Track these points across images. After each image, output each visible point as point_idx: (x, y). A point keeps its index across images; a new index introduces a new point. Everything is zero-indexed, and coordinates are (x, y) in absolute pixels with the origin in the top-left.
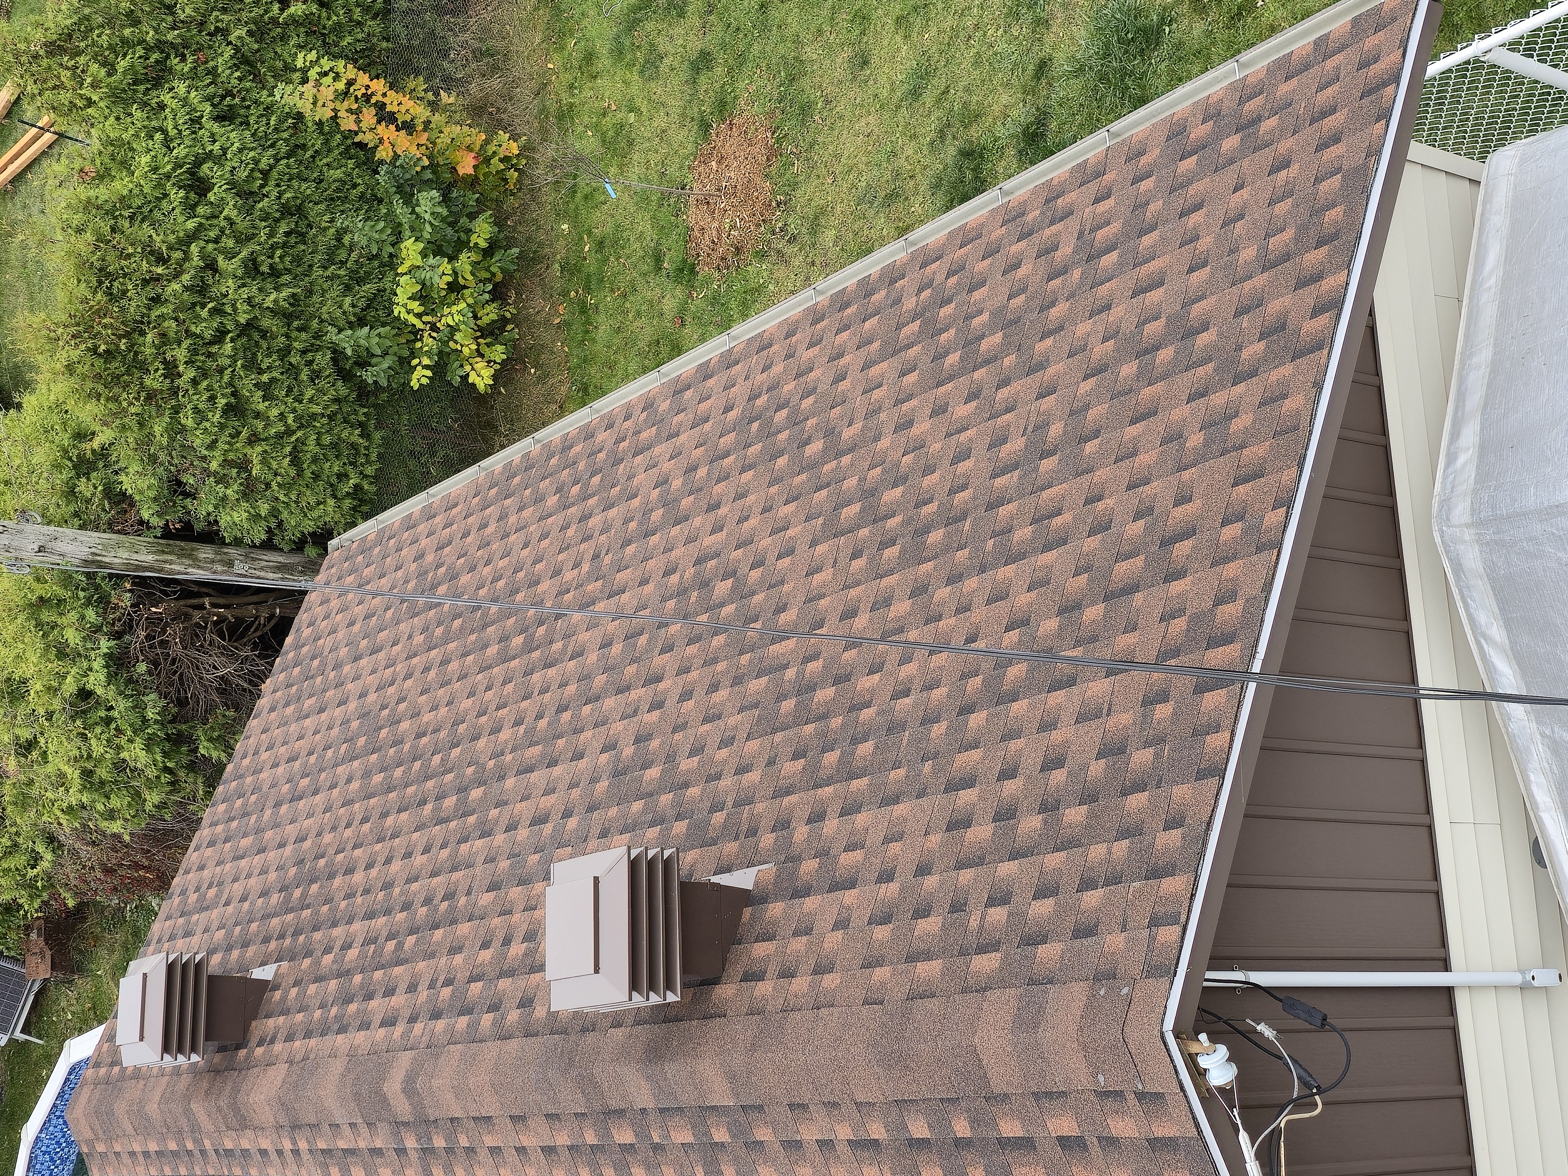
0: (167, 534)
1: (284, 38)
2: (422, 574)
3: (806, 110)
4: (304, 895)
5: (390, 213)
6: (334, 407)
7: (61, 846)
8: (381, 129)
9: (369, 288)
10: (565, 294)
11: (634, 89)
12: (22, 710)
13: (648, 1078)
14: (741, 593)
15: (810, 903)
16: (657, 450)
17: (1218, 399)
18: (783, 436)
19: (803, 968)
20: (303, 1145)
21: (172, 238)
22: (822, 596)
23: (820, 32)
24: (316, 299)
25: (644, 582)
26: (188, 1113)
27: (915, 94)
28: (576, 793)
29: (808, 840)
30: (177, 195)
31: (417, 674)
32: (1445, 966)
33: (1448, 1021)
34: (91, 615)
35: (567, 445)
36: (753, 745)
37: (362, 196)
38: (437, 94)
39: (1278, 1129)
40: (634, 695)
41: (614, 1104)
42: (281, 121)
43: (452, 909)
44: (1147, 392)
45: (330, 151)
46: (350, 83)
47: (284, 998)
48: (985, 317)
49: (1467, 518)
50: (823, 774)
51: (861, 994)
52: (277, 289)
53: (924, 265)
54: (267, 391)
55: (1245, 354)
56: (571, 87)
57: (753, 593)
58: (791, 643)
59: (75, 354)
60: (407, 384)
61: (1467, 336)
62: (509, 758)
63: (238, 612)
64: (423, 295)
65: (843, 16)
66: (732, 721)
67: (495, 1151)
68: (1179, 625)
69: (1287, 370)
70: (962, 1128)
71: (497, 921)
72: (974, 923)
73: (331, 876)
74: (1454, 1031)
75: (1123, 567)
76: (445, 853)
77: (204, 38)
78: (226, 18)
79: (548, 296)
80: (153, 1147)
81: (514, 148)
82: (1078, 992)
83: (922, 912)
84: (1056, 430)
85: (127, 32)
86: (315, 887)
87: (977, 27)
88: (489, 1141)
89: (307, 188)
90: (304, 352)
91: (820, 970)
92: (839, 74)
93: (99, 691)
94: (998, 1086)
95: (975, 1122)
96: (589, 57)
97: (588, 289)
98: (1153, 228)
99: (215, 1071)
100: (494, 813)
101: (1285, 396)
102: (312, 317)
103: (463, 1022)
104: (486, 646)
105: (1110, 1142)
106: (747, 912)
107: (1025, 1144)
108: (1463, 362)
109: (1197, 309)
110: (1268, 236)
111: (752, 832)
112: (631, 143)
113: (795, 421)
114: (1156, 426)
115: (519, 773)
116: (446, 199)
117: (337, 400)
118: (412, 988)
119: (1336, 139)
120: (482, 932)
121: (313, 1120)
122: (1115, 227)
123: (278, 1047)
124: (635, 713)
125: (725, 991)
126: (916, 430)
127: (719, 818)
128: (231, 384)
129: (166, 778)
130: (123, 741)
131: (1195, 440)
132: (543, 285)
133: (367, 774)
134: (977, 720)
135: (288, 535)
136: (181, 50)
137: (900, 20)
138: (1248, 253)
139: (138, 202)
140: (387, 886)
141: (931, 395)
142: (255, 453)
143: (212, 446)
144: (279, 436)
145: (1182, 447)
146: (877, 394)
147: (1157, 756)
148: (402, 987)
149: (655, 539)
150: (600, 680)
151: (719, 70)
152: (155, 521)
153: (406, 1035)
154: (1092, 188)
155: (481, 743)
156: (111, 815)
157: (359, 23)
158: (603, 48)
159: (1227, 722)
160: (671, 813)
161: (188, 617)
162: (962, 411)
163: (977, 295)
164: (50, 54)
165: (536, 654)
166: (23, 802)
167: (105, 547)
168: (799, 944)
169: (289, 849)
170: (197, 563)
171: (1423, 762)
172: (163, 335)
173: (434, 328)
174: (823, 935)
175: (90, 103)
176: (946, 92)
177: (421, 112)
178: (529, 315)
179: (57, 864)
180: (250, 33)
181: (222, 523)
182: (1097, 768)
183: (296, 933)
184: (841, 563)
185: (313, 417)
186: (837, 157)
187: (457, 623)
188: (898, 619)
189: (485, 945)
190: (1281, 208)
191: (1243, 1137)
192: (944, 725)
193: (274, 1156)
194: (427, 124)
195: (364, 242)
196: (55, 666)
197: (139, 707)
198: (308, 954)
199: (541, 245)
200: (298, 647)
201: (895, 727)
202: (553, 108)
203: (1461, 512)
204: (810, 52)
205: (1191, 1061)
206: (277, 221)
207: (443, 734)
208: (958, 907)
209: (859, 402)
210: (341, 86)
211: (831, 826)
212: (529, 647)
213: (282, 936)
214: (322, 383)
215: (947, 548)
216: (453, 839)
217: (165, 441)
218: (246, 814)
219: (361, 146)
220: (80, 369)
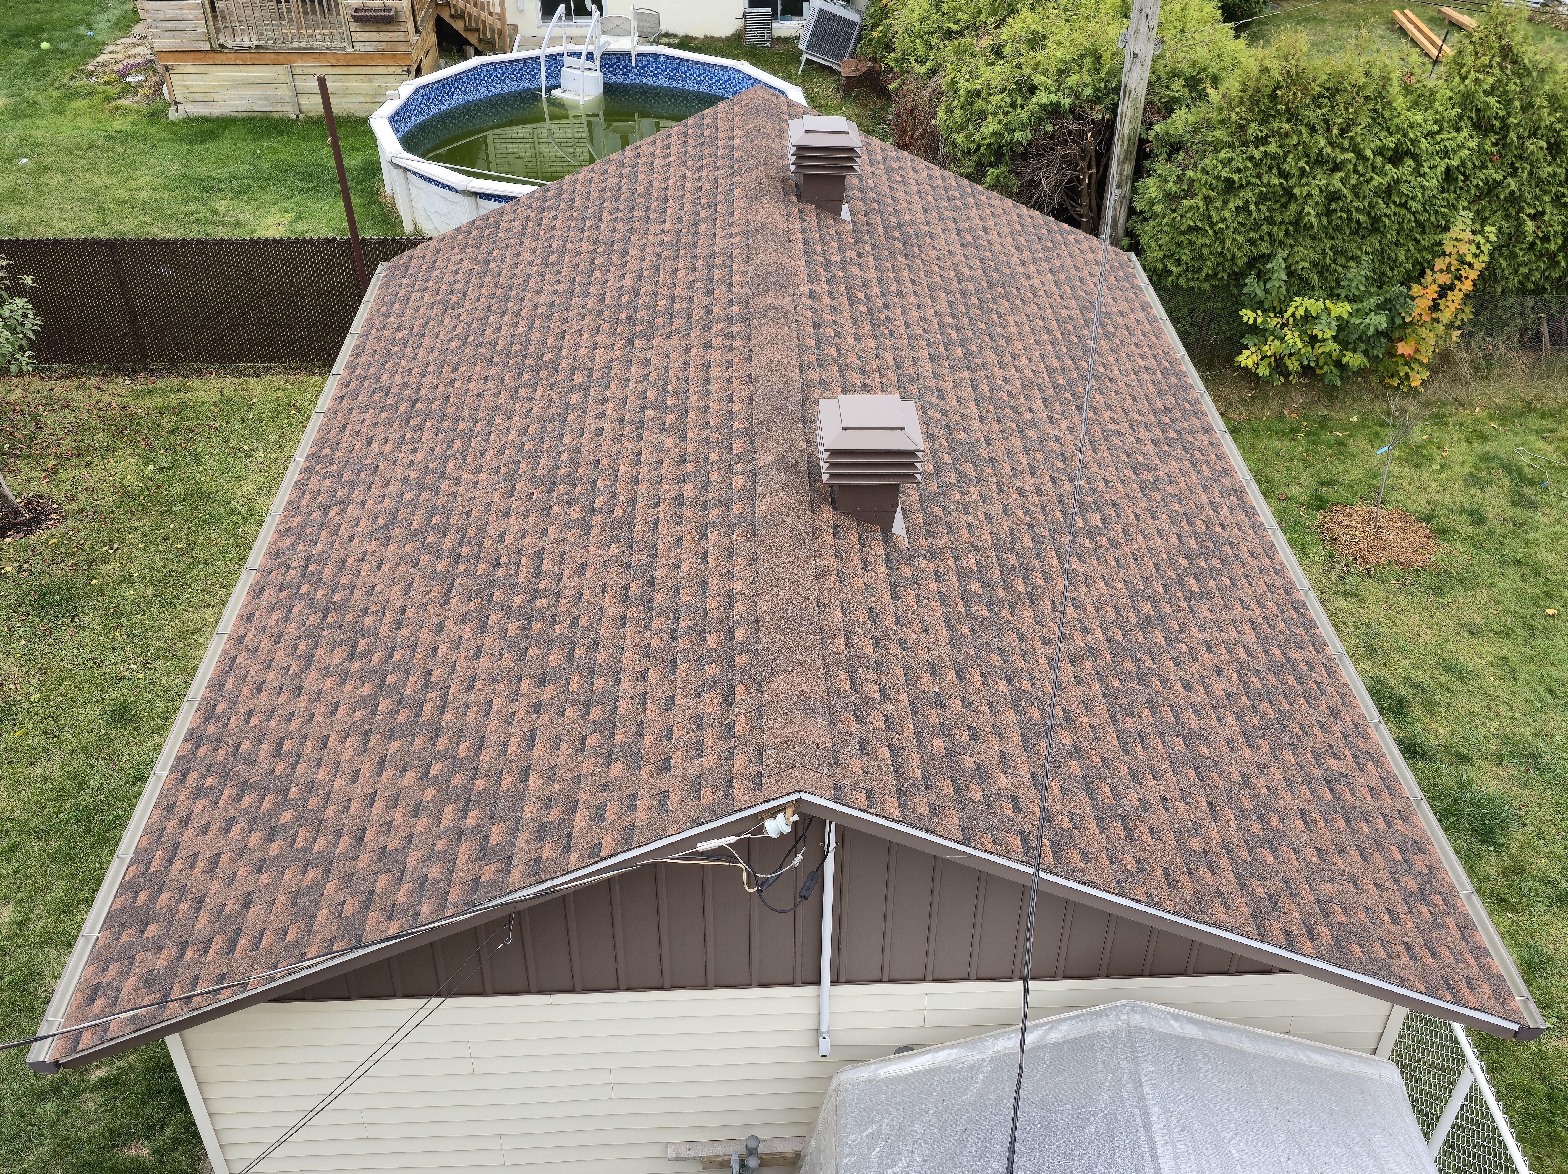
0: (1142, 142)
1: (1507, 217)
2: (1109, 315)
3: (1438, 591)
4: (895, 239)
5: (1371, 295)
6: (1228, 256)
7: (930, 78)
8: (1435, 288)
9: (1315, 280)
10: (1306, 418)
11: (1458, 469)
12: (1023, 47)
13: (774, 462)
14: (1091, 531)
15: (883, 570)
16: (1194, 477)
17: (1224, 862)
18: (1202, 563)
19: (841, 563)
20: (735, 240)
21: (1359, 139)
22: (1088, 586)
23: (1498, 602)
24: (1309, 242)
25: (1100, 466)
26: (758, 164)
27: (1448, 668)
28: (957, 418)
29: (923, 570)
30: (1391, 142)
31: (1040, 312)
32: (834, 982)
33: (799, 980)
34: (1088, 92)
35: (1199, 415)
36: (987, 536)
37: (1383, 274)
38: (1459, 328)
39: (737, 862)
40: (1023, 458)
41: (758, 440)
42: (1443, 216)
43: (884, 336)
44: (1230, 814)
45: (1419, 251)
46: (1471, 265)
47: (829, 226)
48: (1286, 706)
49: (1134, 1023)
50: (967, 582)
51: (824, 600)
52: (1318, 215)
53: (1325, 666)
54: (1244, 209)
55: (1256, 882)
56: (1461, 424)
57: (1091, 539)
58: (1056, 563)
59: (1275, 74)
60: (1244, 306)
61: (1263, 1036)
62: (982, 374)
63: (1085, 193)
64: (1308, 318)
65: (1509, 620)
66: (1004, 523)
67: (730, 363)
68: (1067, 824)
69: (1244, 910)
70: (740, 661)
71: (875, 365)
72: (869, 675)
73: (907, 256)
74: (792, 984)
75: (1106, 789)
76: (920, 331)
77: (1509, 159)
78: (1525, 175)
79: (1303, 406)
80: (736, 143)
81: (1415, 383)
82: (825, 740)
83: (876, 642)
84: (1204, 750)
85: (1517, 103)
86: (900, 245)
87: (1498, 714)
88: (736, 360)
89: (1391, 235)
90: (1270, 234)
91: (840, 574)
92: (1465, 615)
93: (1035, 99)
94: (767, 685)
95: (744, 669)
96: (1483, 438)
97: (1308, 434)
98: (1349, 826)
99: (783, 182)
100: (946, 364)
101: (1225, 906)
102: (1295, 240)
103: (812, 343)
104: (1058, 358)
105: (731, 754)
106: (877, 529)
107: (730, 700)
108: (1245, 1031)
109: (1289, 852)
110: (1342, 904)
111: (929, 534)
112: (1417, 466)
113: (1213, 572)
114: (1205, 818)
115: (972, 380)
116: (1379, 333)
117: (1234, 257)
118: (834, 310)
119: (1413, 957)
120: (868, 355)
121: (751, 246)
122: (1350, 800)
123: (798, 222)
124: (1010, 458)
125: (827, 513)
126: (1205, 655)
127: (939, 512)
128: (1249, 183)
129: (973, 147)
130: (1000, 116)
131: (1196, 844)
132: (1313, 402)
133: (973, 279)
134: (1002, 685)
135: (1138, 226)
136: (1502, 142)
137: (1505, 660)
138: (1329, 890)
139: (1387, 115)
140: (899, 293)
141: (1230, 667)
142: (1198, 201)
143: (1205, 171)
144: (1210, 218)
145: (1190, 835)
146: (1232, 629)
147: (977, 802)
148: (835, 304)
149: (1130, 473)
150: (1034, 435)
151: (1470, 530)
152: (1152, 133)
153: (804, 305)
154: (1379, 786)
155: (993, 355)
156: (949, 111)
157: (1516, 272)
158: (1489, 447)
159: (1000, 850)
160: (943, 481)
161: (1083, 159)
162: (1219, 688)
163: (1302, 702)
164: (1502, 48)
165: (1052, 392)
166: (960, 51)
167: (1135, 100)
168: (856, 561)
169: (925, 228)
170: (1121, 163)
171: (967, 979)
172: (1287, 135)
173: (1284, 326)
174: (862, 577)
175: (1463, 78)
176: (1449, 690)
177: (1446, 316)
178: (1289, 392)
179: (918, 75)
180: (1512, 192)
181: (1149, 180)
182: (969, 762)
183: (870, 234)
184: (1111, 600)
185: (1223, 242)
186: (1402, 612)
187: (1075, 339)
188: (1072, 636)
189: (860, 358)
190: (1362, 915)
191: (733, 839)
192: (999, 663)
193: (729, 221)
194: (1437, 321)
195: (1349, 276)
196: (1053, 68)
197: (1022, 127)
198: (857, 242)
199: (1342, 402)
200: (1061, 232)
201: (997, 631)
202: (1444, 411)
203: (1138, 1020)
204: (1483, 595)
205: (781, 809)
206: (1368, 214)
207: (1000, 330)
208: (879, 665)
209: (1225, 617)
210: (1469, 258)
211: (933, 586)
212: (1057, 387)
213: (868, 224)
214: (1246, 247)
215: (1121, 672)
216: (929, 337)
217: (1209, 138)
218: (949, 199)
219: (1422, 273)
220: (1264, 77)
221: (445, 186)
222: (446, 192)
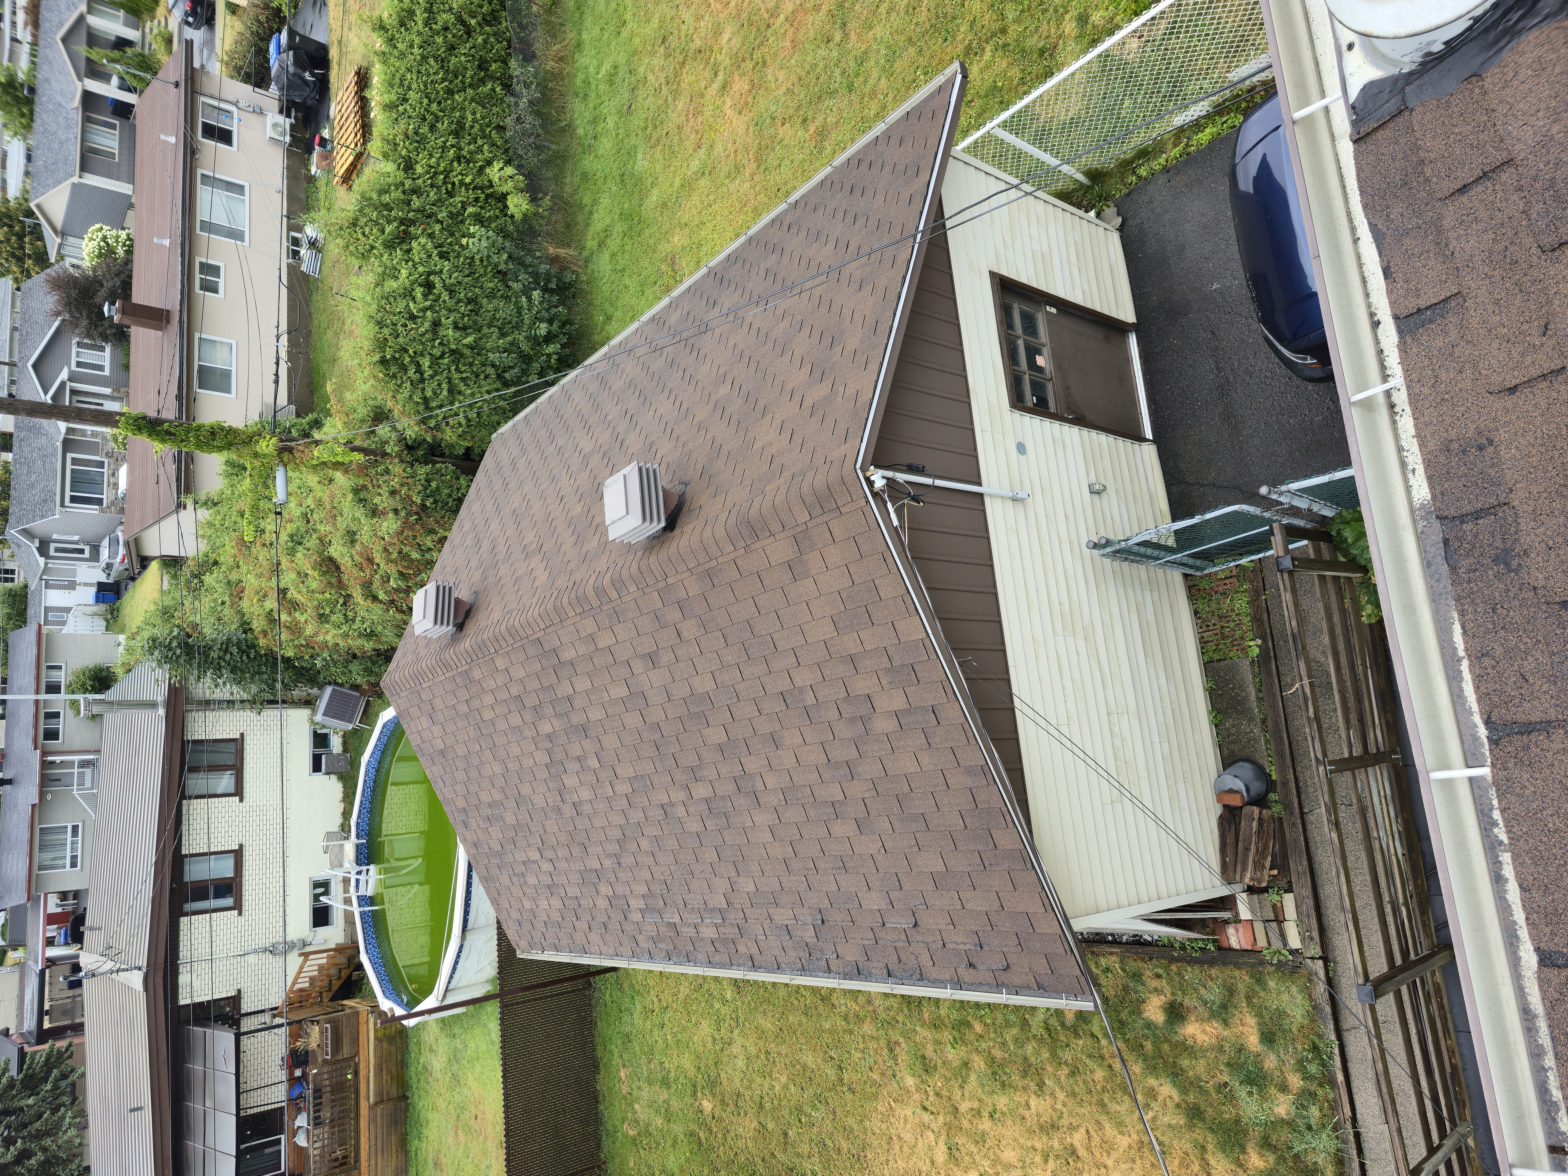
30: (419, 290)
32: (980, 484)
33: (981, 508)
37: (502, 296)
39: (904, 504)
52: (468, 335)
74: (984, 511)
99: (457, 634)
191: (889, 505)
205: (868, 479)
221: (458, 956)
222: (463, 955)
